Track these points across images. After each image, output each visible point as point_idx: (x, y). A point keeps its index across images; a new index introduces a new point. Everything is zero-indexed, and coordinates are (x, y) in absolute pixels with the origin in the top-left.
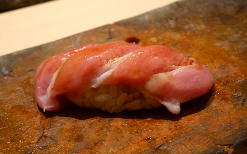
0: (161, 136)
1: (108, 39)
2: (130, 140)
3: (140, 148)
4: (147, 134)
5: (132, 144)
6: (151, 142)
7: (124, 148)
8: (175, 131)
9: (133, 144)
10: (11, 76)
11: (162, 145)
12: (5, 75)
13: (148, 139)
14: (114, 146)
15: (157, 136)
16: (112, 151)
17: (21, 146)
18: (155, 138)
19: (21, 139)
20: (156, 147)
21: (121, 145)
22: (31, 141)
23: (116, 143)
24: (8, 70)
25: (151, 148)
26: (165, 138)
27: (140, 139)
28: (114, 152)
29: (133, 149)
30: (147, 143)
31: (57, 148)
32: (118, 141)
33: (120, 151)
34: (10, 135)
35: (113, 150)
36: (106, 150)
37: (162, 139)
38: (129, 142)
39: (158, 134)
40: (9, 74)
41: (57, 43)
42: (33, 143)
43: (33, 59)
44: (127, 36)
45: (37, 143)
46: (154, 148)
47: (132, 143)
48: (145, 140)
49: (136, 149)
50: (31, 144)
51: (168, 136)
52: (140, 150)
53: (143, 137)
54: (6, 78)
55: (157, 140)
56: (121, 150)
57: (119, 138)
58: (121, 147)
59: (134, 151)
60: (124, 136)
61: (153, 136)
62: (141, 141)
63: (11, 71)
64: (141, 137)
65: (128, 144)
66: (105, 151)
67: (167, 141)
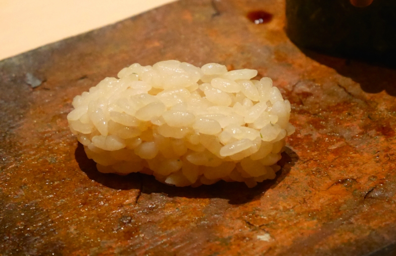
0: (366, 174)
1: (214, 15)
2: (311, 184)
3: (333, 198)
4: (339, 173)
5: (317, 192)
6: (351, 186)
7: (304, 199)
8: (388, 165)
9: (319, 191)
10: (47, 89)
11: (373, 190)
12: (34, 88)
13: (344, 181)
14: (284, 198)
15: (359, 175)
16: (284, 207)
17: (106, 211)
18: (355, 178)
19: (102, 199)
20: (364, 193)
21: (297, 195)
22: (124, 201)
23: (286, 192)
24: (39, 79)
25: (354, 195)
26: (374, 177)
27: (328, 181)
28: (288, 207)
29: (321, 201)
30: (345, 188)
31: (177, 208)
32: (289, 189)
33: (300, 205)
34: (77, 193)
35: (285, 204)
36: (272, 206)
37: (369, 180)
38: (310, 189)
39: (360, 171)
40: (41, 85)
41: (120, 26)
42: (129, 204)
43: (82, 56)
44: (248, 9)
45: (136, 202)
46: (361, 196)
47: (315, 189)
48: (337, 183)
49: (327, 199)
50: (124, 205)
51: (378, 173)
52: (335, 201)
53: (333, 179)
54: (38, 92)
55: (362, 181)
56: (300, 203)
57: (289, 183)
58: (299, 199)
59: (326, 203)
60: (296, 179)
61: (351, 175)
62: (332, 185)
63: (44, 81)
64: (330, 179)
65: (310, 192)
66: (272, 208)
67: (381, 181)
